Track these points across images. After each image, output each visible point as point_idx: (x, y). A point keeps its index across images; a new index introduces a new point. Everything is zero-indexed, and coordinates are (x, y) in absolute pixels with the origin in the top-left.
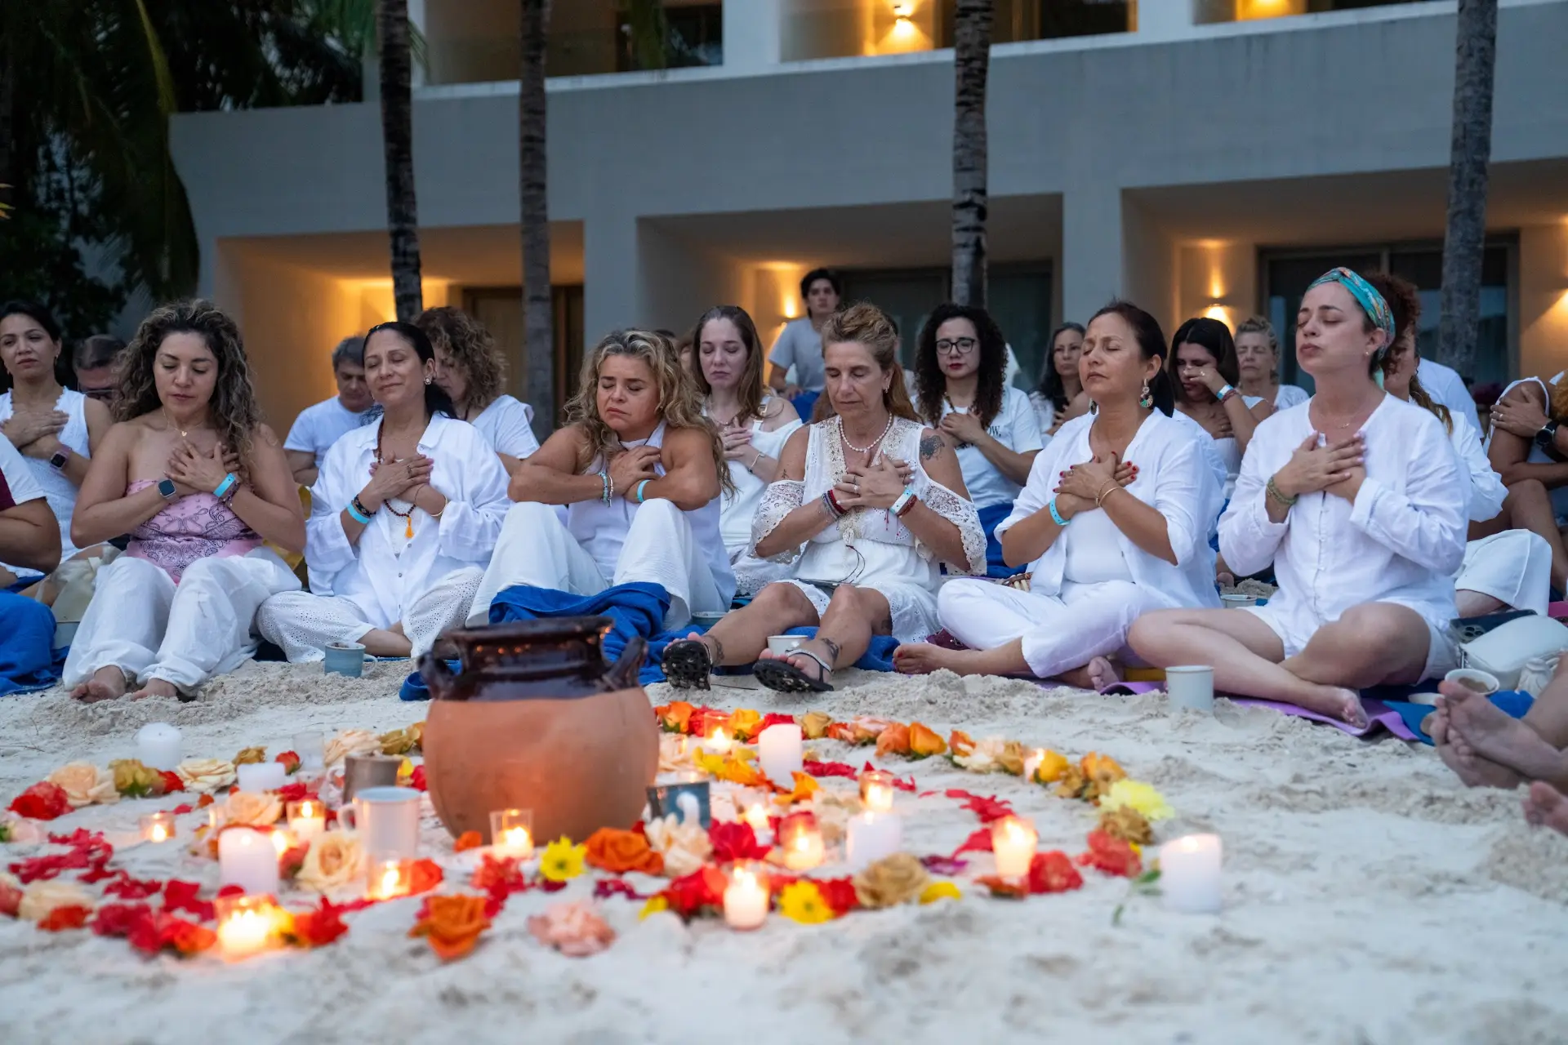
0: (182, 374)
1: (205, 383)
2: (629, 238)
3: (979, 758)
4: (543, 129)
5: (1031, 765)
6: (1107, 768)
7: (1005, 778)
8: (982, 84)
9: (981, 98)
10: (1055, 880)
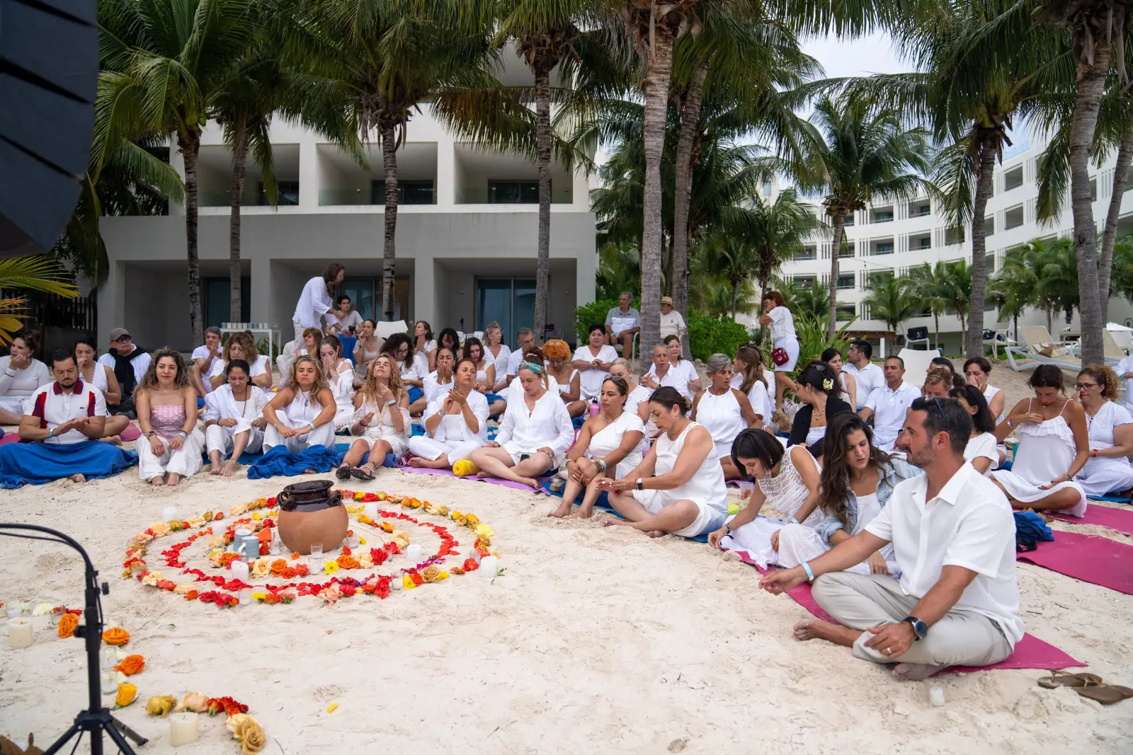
0: (166, 370)
1: (174, 372)
2: (267, 266)
3: (434, 510)
4: (239, 231)
5: (450, 513)
6: (475, 520)
7: (442, 517)
8: (394, 231)
9: (393, 236)
10: (471, 567)
